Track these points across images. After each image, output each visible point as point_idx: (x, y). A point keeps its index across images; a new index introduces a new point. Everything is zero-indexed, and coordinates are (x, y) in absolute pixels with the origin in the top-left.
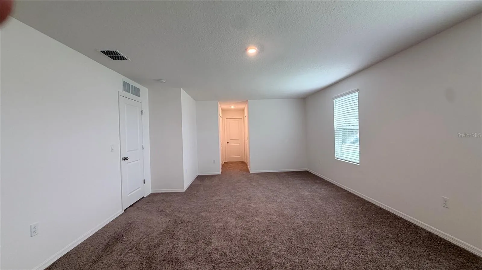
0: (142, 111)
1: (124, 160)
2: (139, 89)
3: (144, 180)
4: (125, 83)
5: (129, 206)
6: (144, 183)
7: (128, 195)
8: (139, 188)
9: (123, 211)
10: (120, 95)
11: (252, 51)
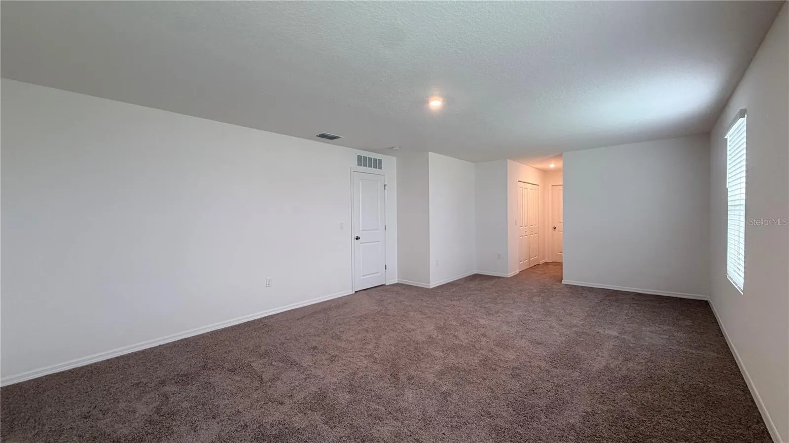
0: (385, 185)
1: (357, 239)
2: (381, 160)
3: (386, 266)
4: (359, 157)
5: (363, 289)
6: (386, 268)
7: (362, 278)
8: (378, 273)
9: (354, 293)
10: (352, 171)
11: (436, 104)
